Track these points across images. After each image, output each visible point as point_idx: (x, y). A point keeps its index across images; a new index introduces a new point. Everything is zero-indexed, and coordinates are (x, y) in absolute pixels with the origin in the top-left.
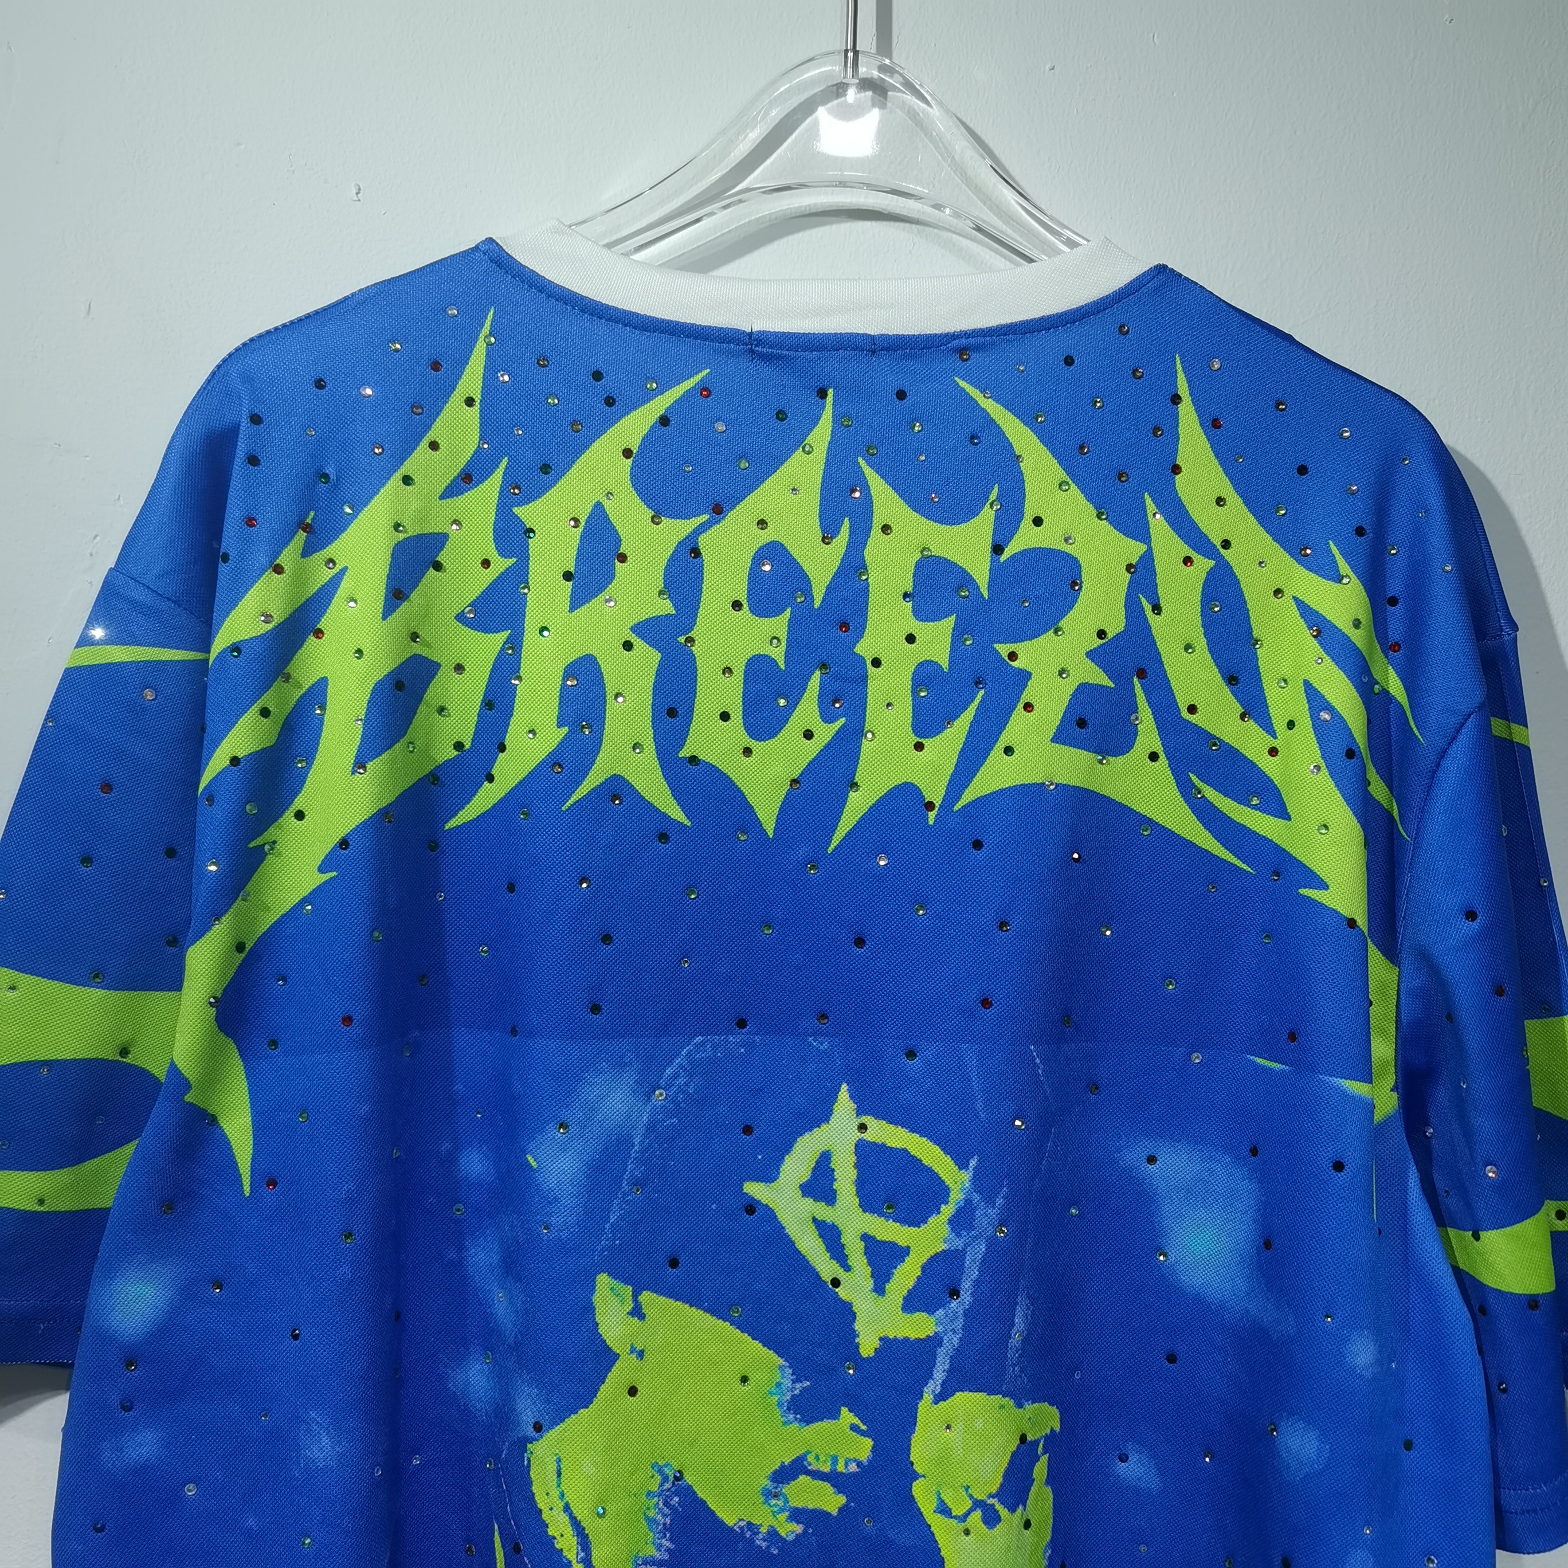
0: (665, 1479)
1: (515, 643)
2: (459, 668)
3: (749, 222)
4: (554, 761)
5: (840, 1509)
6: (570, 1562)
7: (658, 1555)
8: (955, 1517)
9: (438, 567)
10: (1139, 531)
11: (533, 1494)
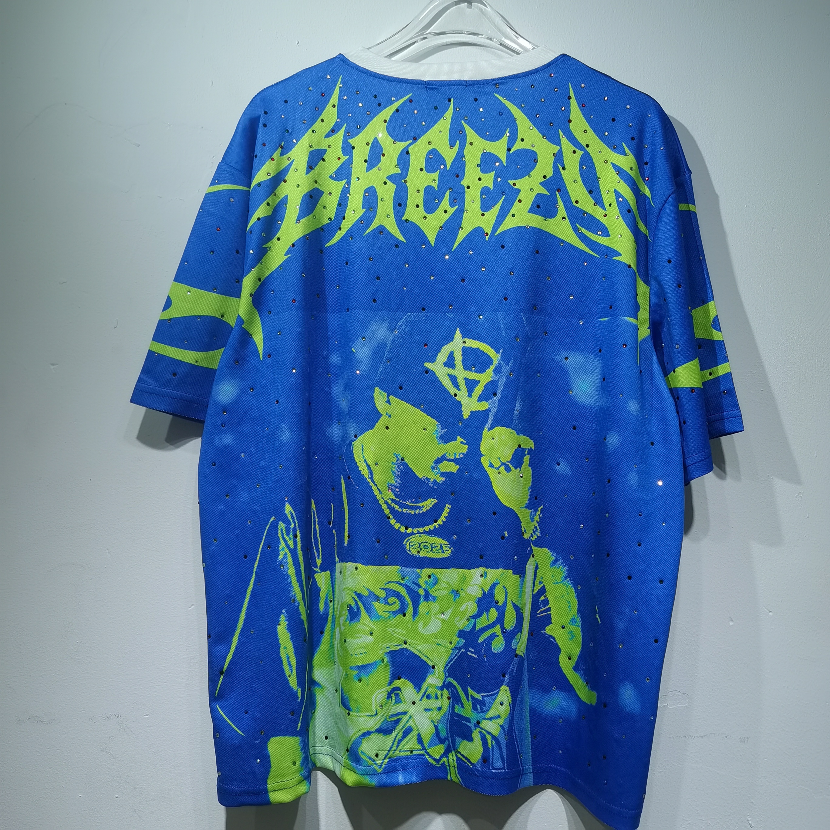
0: (398, 459)
1: (348, 183)
2: (330, 194)
3: (426, 48)
4: (361, 220)
5: (457, 470)
6: (366, 478)
7: (396, 484)
8: (495, 468)
9: (323, 160)
10: (558, 143)
11: (354, 458)
